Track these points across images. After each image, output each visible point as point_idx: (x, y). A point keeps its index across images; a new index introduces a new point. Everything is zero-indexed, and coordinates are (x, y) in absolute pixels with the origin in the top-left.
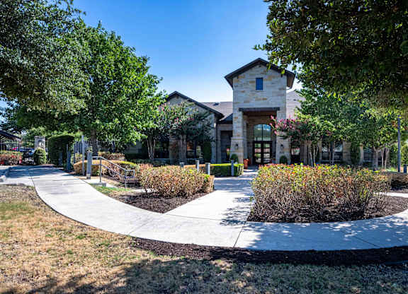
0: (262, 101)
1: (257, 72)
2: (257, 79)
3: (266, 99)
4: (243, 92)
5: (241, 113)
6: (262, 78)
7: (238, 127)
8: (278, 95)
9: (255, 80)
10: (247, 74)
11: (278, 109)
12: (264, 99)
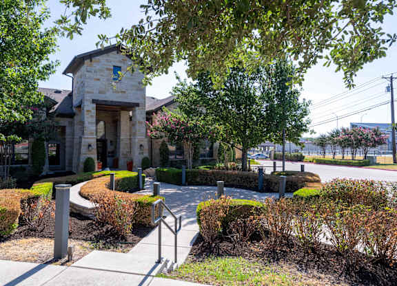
0: (120, 94)
1: (115, 59)
2: (114, 66)
3: (124, 92)
4: (99, 80)
5: (94, 105)
6: (120, 67)
7: (92, 123)
8: (137, 90)
9: (112, 67)
10: (102, 58)
11: (137, 105)
12: (122, 92)
